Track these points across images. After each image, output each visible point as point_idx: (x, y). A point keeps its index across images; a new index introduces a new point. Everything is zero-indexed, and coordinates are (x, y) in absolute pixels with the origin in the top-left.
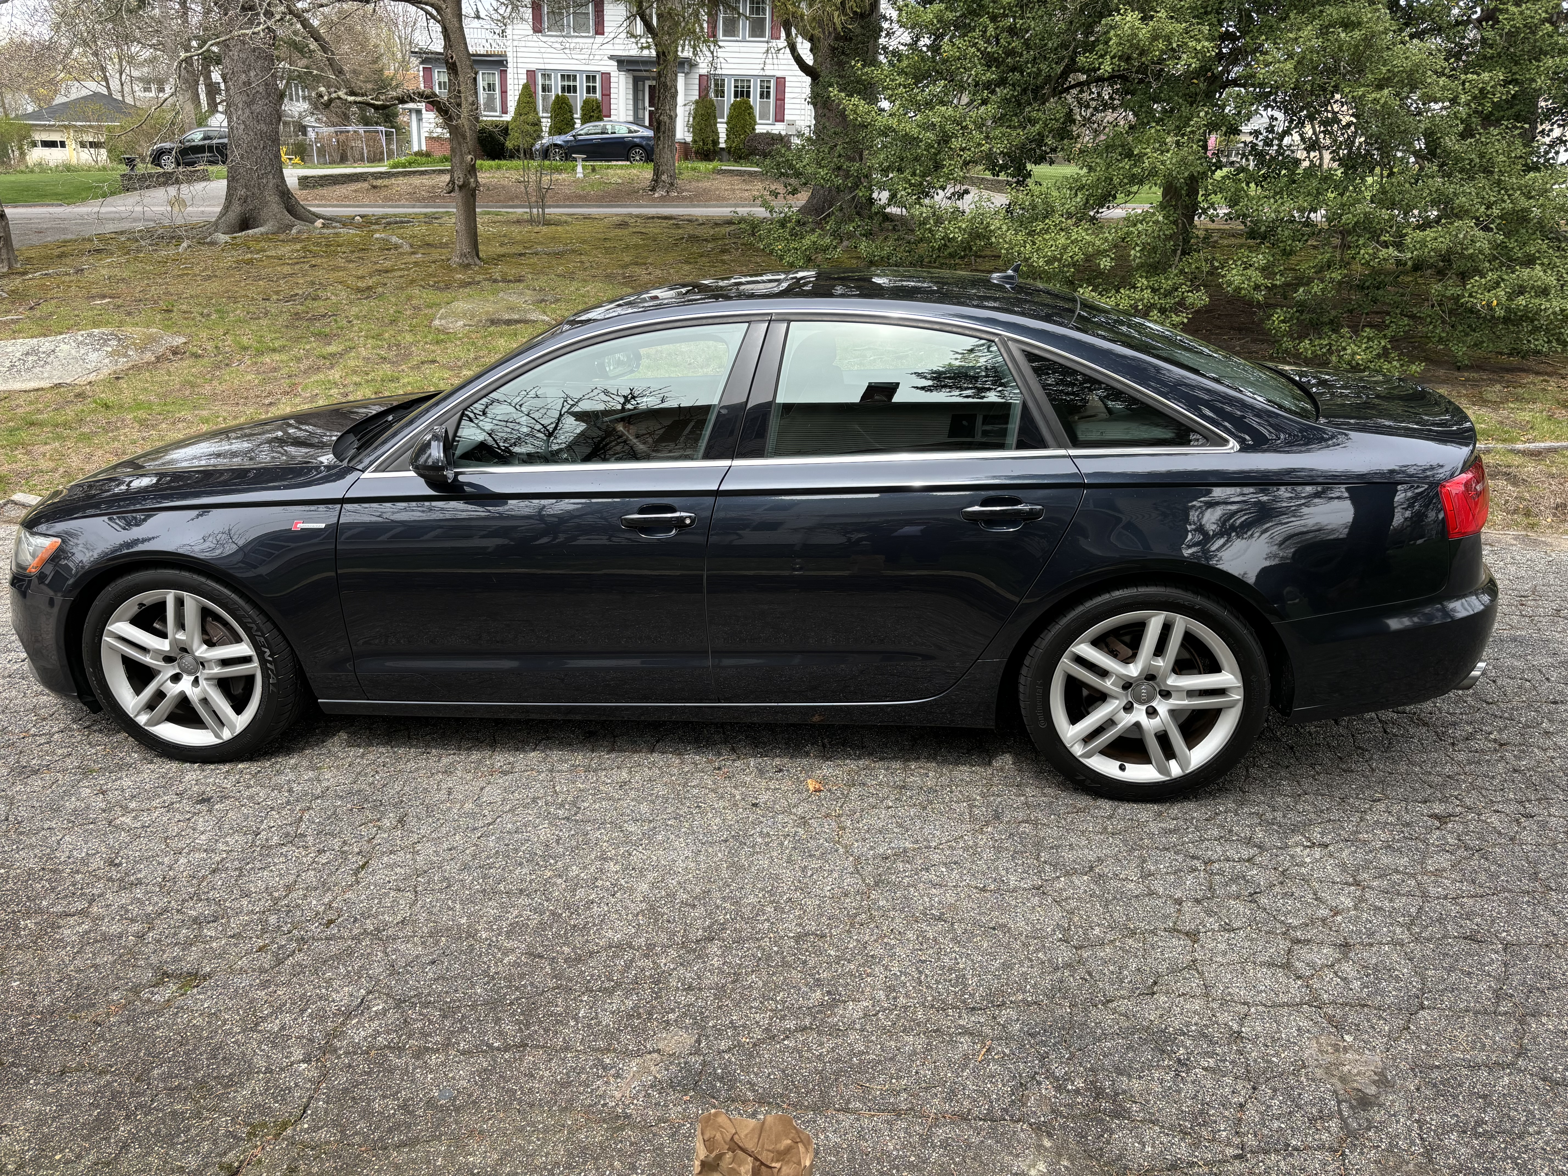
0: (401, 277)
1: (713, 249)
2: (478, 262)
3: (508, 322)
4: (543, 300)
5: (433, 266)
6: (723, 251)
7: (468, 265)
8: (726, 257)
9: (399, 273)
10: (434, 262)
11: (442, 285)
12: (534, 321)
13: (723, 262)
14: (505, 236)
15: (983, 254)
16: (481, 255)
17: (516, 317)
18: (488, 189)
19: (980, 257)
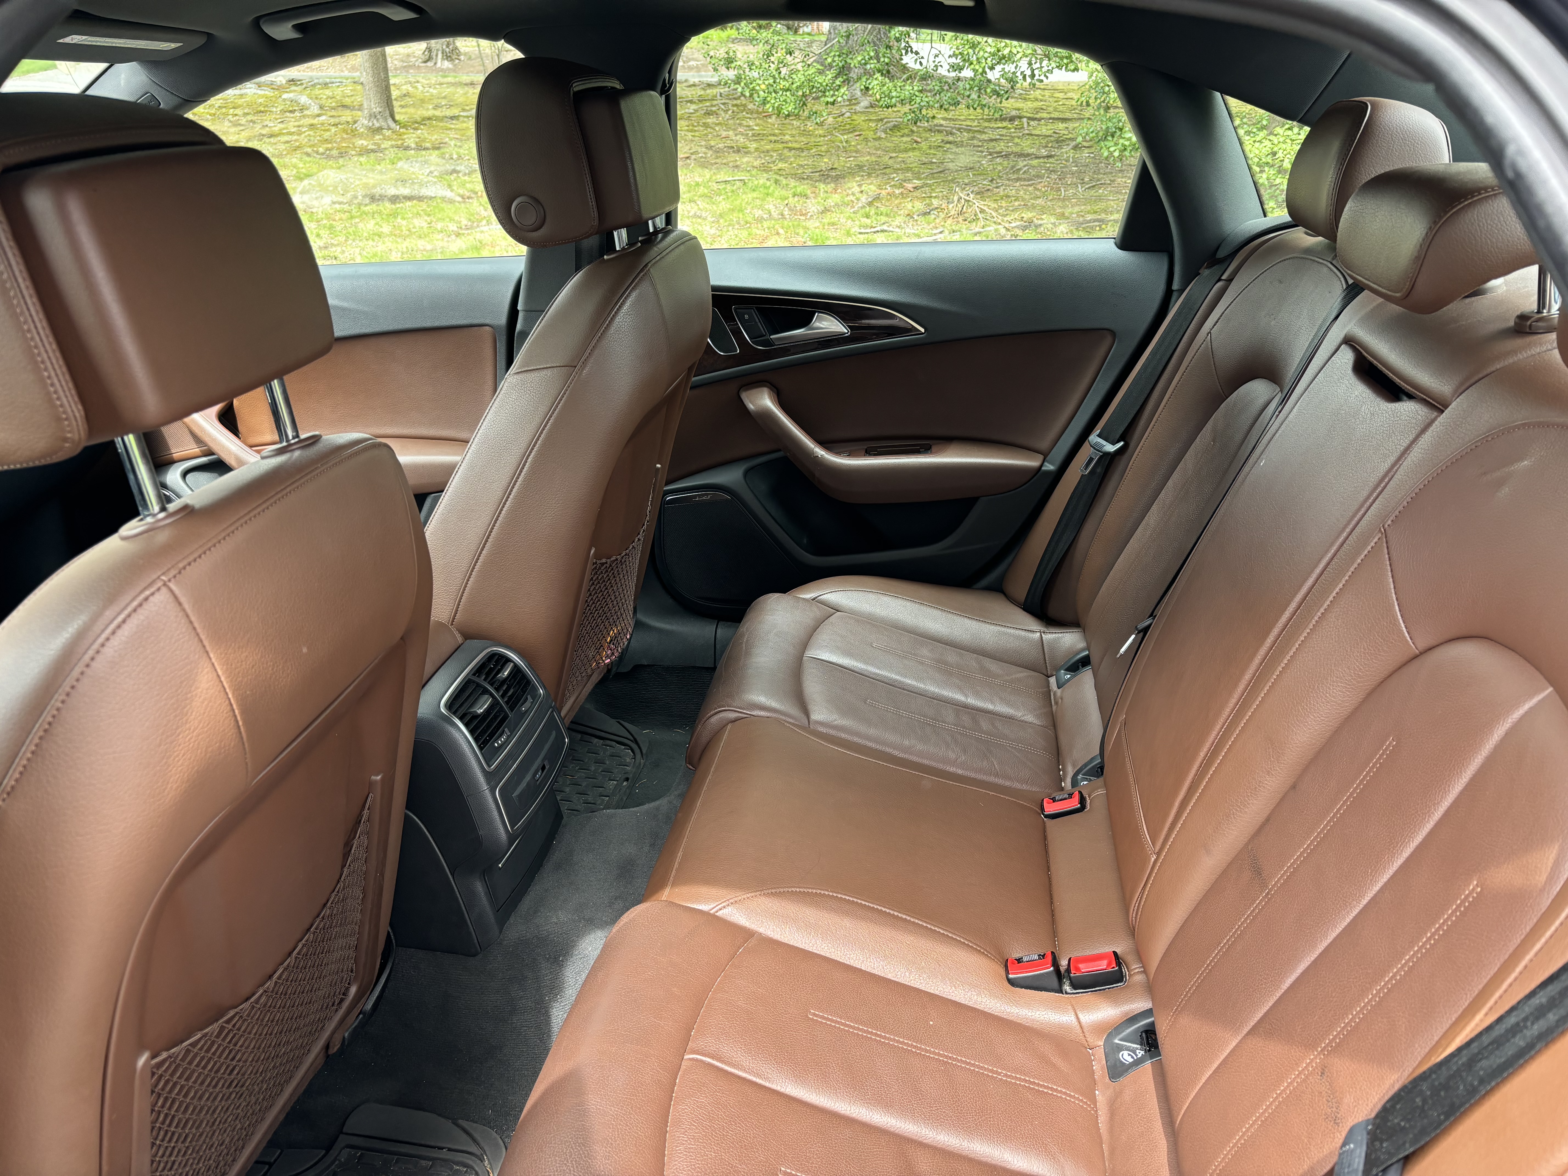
0: (287, 142)
1: (696, 111)
2: (392, 125)
3: (394, 199)
4: (454, 171)
5: (333, 129)
6: (708, 113)
7: (380, 129)
8: (711, 120)
9: (286, 138)
10: (335, 125)
11: (335, 152)
12: (431, 198)
13: (706, 125)
14: (445, 98)
15: (1037, 116)
16: (397, 117)
17: (406, 191)
18: (470, 59)
19: (1034, 119)
